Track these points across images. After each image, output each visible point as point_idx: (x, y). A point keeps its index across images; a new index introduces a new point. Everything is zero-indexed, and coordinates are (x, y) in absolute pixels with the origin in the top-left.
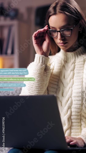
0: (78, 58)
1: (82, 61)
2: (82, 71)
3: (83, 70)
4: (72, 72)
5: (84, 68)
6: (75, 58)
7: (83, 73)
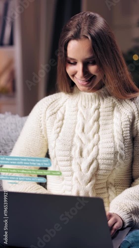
0: (103, 101)
1: (110, 107)
2: (110, 122)
3: (112, 119)
4: (96, 124)
5: (113, 117)
6: (99, 101)
7: (113, 123)
